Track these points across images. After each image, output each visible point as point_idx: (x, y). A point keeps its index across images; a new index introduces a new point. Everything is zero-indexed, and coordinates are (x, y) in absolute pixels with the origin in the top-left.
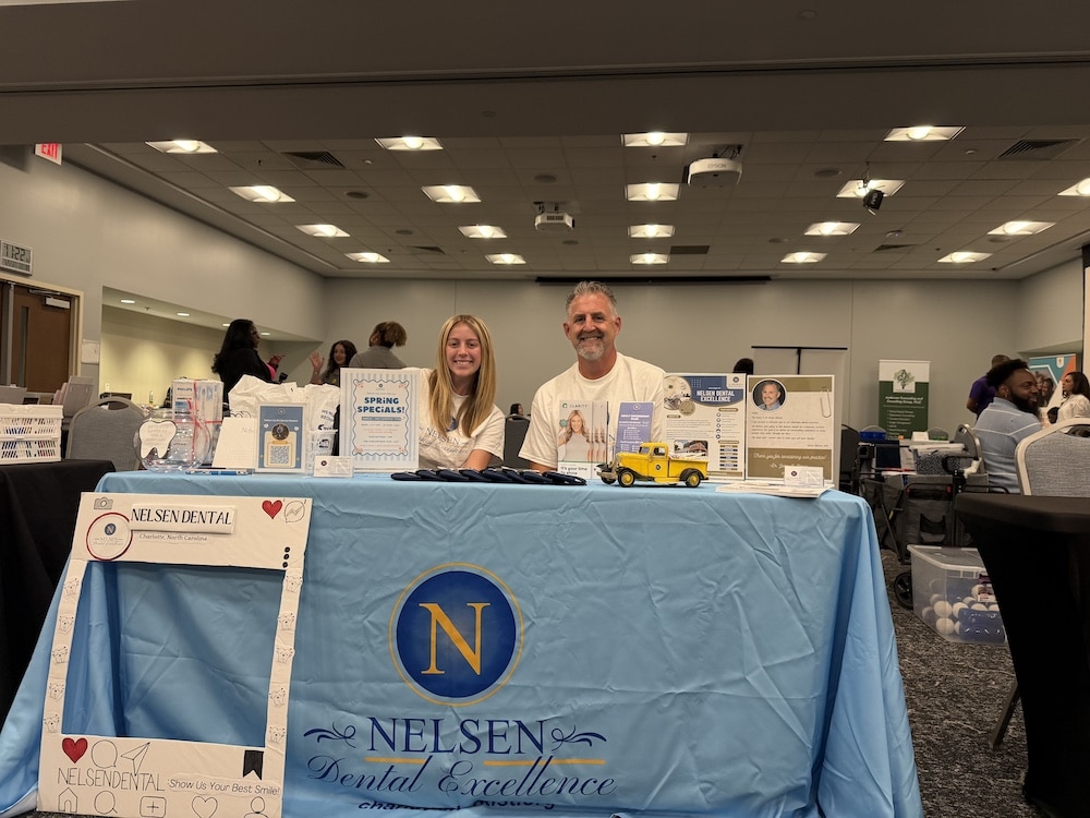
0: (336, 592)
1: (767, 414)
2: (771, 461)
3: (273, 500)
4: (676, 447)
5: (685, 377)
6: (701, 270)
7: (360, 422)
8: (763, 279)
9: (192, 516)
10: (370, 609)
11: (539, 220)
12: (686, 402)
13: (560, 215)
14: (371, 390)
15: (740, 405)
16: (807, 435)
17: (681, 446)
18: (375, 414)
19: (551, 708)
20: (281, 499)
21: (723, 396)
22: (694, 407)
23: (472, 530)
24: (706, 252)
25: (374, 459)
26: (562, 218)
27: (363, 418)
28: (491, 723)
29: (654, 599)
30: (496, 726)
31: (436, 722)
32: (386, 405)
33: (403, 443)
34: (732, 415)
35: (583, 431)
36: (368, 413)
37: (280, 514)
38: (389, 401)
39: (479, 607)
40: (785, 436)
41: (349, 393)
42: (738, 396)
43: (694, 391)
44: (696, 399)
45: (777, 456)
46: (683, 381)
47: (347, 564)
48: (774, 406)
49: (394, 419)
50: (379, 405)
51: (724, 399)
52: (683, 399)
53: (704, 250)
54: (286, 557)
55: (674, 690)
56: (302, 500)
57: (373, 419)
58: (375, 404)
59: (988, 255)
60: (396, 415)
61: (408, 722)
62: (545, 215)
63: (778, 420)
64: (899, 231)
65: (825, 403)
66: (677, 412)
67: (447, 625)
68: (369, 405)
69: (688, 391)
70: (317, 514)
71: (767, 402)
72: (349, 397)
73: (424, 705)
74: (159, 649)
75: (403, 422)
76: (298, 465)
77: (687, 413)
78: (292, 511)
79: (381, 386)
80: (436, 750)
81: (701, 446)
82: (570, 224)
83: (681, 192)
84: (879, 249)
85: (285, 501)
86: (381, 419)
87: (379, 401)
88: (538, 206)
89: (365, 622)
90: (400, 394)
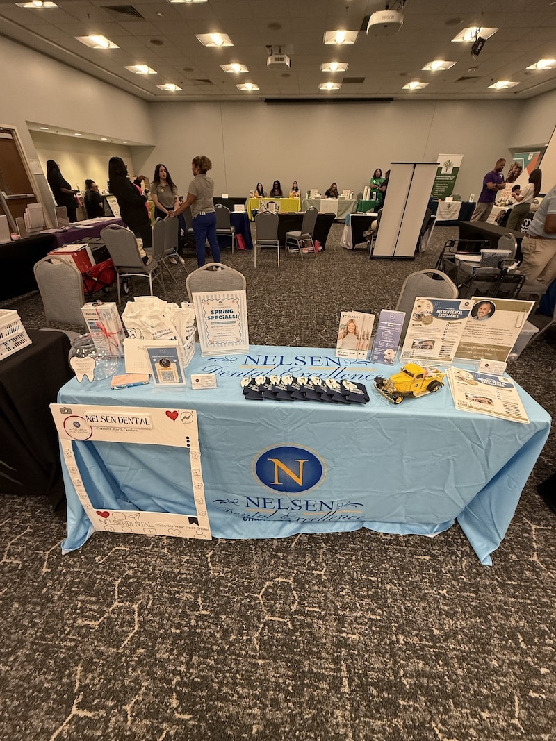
0: (219, 452)
1: (478, 322)
2: (469, 350)
3: (172, 410)
4: (414, 343)
5: (431, 301)
6: (358, 94)
7: (210, 326)
8: (388, 100)
9: (124, 420)
10: (239, 460)
11: (269, 61)
12: (427, 317)
13: (282, 56)
14: (214, 305)
15: (464, 321)
16: (498, 337)
17: (417, 342)
18: (219, 320)
19: (339, 497)
20: (176, 410)
21: (454, 314)
22: (432, 320)
23: (299, 429)
24: (362, 82)
25: (222, 346)
26: (283, 59)
27: (212, 324)
28: (307, 502)
29: (404, 461)
30: (309, 503)
31: (279, 500)
32: (225, 314)
33: (238, 336)
34: (456, 326)
35: (355, 333)
36: (214, 320)
37: (178, 418)
38: (228, 312)
39: (302, 462)
40: (484, 336)
41: (200, 309)
42: (465, 314)
43: (435, 310)
44: (435, 314)
45: (474, 347)
46: (430, 303)
47: (222, 441)
48: (485, 317)
49: (231, 322)
50: (221, 314)
51: (454, 316)
52: (426, 315)
53: (361, 80)
54: (188, 441)
55: (403, 492)
56: (190, 411)
57: (218, 323)
58: (218, 314)
59: (518, 83)
60: (232, 320)
61: (265, 499)
62: (273, 56)
63: (483, 327)
64: (476, 67)
65: (520, 319)
66: (420, 323)
67: (283, 467)
68: (214, 315)
69: (431, 310)
70: (201, 418)
71: (480, 315)
72: (200, 311)
73: (273, 494)
74: (128, 468)
75: (237, 324)
76: (181, 381)
77: (426, 324)
78: (185, 417)
79: (220, 302)
80: (279, 508)
81: (430, 343)
82: (288, 64)
83: (358, 37)
84: (460, 79)
85: (180, 411)
86: (223, 323)
87: (220, 312)
88: (268, 49)
89: (238, 464)
90: (234, 307)
